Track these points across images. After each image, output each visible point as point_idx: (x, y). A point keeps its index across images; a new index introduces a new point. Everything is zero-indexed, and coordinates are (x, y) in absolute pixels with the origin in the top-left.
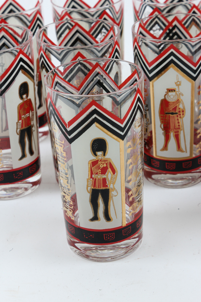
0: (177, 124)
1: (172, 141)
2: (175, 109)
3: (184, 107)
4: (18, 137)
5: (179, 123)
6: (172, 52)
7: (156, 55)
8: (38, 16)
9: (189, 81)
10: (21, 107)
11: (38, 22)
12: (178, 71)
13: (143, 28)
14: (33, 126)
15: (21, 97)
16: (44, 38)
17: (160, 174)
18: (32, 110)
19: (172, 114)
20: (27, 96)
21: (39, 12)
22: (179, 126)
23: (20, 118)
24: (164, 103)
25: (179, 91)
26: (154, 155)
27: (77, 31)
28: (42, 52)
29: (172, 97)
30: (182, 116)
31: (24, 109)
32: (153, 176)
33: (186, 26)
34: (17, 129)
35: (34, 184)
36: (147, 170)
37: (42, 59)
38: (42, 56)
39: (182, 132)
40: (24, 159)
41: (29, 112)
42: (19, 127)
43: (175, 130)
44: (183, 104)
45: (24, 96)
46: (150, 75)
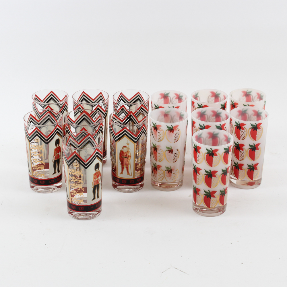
0: (127, 162)
1: (125, 169)
2: (126, 155)
3: (131, 155)
4: (53, 163)
5: (128, 162)
6: (125, 130)
7: (122, 129)
8: (66, 104)
9: (133, 143)
10: (56, 150)
11: (66, 107)
12: (128, 138)
13: (115, 116)
14: (60, 159)
15: (56, 146)
16: (68, 118)
17: (121, 186)
18: (61, 151)
19: (125, 157)
20: (59, 145)
21: (66, 103)
22: (128, 163)
23: (55, 155)
24: (122, 152)
25: (128, 147)
26: (117, 177)
27: (84, 115)
28: (67, 126)
29: (125, 150)
30: (129, 158)
31: (57, 151)
32: (117, 187)
33: (136, 116)
34: (53, 160)
35: (59, 187)
36: (114, 184)
37: (67, 129)
38: (67, 127)
39: (130, 166)
40: (55, 174)
41: (59, 152)
42: (54, 159)
43: (127, 165)
44: (130, 153)
45: (57, 145)
46: (116, 139)
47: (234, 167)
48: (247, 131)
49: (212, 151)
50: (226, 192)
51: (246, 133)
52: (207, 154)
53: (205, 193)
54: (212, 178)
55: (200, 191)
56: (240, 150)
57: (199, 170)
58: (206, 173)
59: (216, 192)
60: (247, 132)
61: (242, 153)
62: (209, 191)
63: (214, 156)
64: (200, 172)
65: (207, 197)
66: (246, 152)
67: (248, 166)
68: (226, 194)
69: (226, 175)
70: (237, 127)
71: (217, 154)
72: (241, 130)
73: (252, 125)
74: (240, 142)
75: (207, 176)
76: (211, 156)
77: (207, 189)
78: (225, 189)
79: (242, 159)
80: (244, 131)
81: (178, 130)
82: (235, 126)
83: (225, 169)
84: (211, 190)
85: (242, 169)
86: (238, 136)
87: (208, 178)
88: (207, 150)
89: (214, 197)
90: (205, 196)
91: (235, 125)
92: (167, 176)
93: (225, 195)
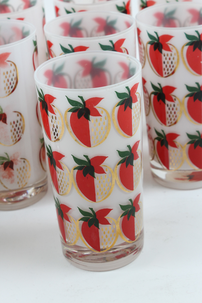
47: (156, 141)
48: (177, 52)
49: (84, 102)
50: (138, 206)
51: (176, 57)
52: (71, 113)
53: (82, 216)
54: (94, 176)
55: (70, 211)
56: (167, 102)
57: (60, 159)
58: (77, 165)
59: (110, 210)
60: (178, 56)
61: (171, 108)
62: (91, 209)
63: (91, 117)
64: (63, 161)
65: (90, 225)
66: (181, 103)
67: (189, 136)
68: (137, 211)
69: (132, 165)
70: (153, 46)
71: (99, 110)
72: (164, 52)
73: (188, 37)
74: (164, 82)
75: (81, 171)
76: (83, 117)
77: (86, 204)
78: (133, 200)
79: (173, 122)
80: (171, 55)
81: (9, 63)
82: (149, 46)
83: (127, 149)
84: (97, 206)
85: (174, 145)
86: (158, 67)
87: (85, 176)
88: (71, 102)
89: (106, 222)
90: (82, 222)
91: (149, 43)
92: (4, 177)
93: (136, 214)
